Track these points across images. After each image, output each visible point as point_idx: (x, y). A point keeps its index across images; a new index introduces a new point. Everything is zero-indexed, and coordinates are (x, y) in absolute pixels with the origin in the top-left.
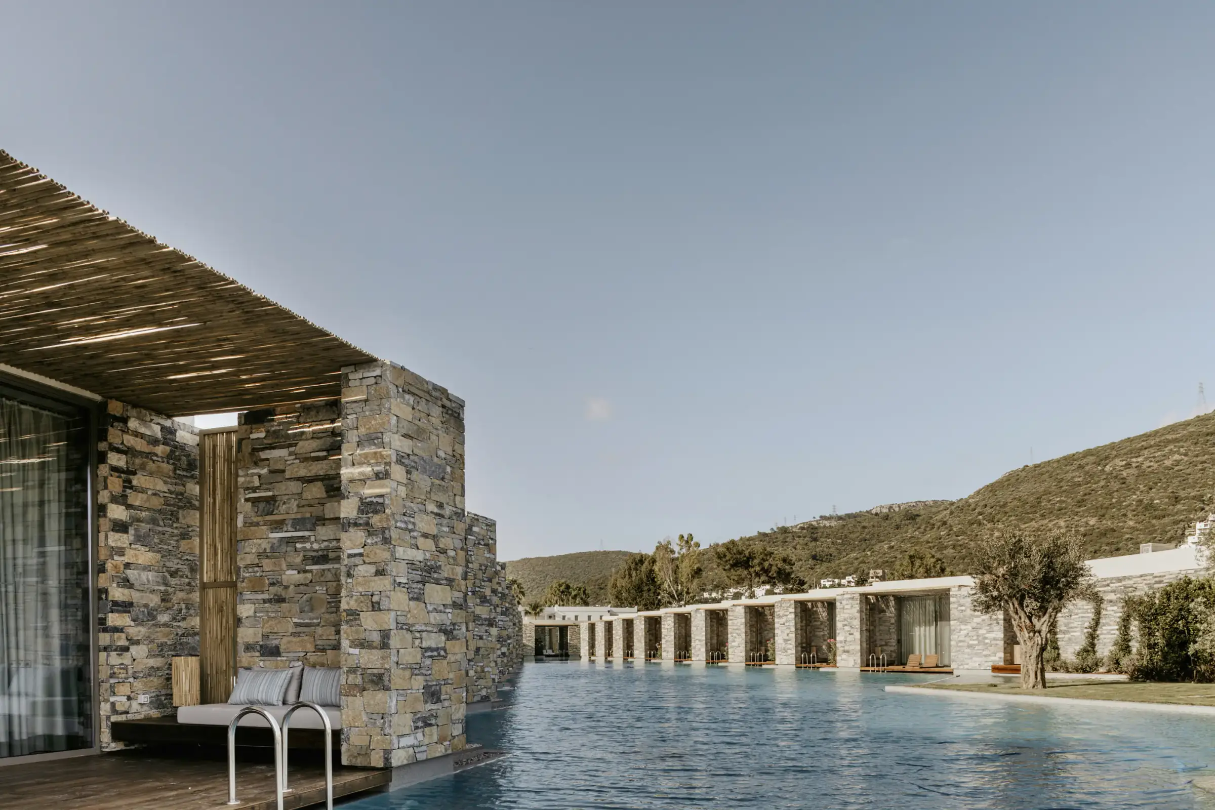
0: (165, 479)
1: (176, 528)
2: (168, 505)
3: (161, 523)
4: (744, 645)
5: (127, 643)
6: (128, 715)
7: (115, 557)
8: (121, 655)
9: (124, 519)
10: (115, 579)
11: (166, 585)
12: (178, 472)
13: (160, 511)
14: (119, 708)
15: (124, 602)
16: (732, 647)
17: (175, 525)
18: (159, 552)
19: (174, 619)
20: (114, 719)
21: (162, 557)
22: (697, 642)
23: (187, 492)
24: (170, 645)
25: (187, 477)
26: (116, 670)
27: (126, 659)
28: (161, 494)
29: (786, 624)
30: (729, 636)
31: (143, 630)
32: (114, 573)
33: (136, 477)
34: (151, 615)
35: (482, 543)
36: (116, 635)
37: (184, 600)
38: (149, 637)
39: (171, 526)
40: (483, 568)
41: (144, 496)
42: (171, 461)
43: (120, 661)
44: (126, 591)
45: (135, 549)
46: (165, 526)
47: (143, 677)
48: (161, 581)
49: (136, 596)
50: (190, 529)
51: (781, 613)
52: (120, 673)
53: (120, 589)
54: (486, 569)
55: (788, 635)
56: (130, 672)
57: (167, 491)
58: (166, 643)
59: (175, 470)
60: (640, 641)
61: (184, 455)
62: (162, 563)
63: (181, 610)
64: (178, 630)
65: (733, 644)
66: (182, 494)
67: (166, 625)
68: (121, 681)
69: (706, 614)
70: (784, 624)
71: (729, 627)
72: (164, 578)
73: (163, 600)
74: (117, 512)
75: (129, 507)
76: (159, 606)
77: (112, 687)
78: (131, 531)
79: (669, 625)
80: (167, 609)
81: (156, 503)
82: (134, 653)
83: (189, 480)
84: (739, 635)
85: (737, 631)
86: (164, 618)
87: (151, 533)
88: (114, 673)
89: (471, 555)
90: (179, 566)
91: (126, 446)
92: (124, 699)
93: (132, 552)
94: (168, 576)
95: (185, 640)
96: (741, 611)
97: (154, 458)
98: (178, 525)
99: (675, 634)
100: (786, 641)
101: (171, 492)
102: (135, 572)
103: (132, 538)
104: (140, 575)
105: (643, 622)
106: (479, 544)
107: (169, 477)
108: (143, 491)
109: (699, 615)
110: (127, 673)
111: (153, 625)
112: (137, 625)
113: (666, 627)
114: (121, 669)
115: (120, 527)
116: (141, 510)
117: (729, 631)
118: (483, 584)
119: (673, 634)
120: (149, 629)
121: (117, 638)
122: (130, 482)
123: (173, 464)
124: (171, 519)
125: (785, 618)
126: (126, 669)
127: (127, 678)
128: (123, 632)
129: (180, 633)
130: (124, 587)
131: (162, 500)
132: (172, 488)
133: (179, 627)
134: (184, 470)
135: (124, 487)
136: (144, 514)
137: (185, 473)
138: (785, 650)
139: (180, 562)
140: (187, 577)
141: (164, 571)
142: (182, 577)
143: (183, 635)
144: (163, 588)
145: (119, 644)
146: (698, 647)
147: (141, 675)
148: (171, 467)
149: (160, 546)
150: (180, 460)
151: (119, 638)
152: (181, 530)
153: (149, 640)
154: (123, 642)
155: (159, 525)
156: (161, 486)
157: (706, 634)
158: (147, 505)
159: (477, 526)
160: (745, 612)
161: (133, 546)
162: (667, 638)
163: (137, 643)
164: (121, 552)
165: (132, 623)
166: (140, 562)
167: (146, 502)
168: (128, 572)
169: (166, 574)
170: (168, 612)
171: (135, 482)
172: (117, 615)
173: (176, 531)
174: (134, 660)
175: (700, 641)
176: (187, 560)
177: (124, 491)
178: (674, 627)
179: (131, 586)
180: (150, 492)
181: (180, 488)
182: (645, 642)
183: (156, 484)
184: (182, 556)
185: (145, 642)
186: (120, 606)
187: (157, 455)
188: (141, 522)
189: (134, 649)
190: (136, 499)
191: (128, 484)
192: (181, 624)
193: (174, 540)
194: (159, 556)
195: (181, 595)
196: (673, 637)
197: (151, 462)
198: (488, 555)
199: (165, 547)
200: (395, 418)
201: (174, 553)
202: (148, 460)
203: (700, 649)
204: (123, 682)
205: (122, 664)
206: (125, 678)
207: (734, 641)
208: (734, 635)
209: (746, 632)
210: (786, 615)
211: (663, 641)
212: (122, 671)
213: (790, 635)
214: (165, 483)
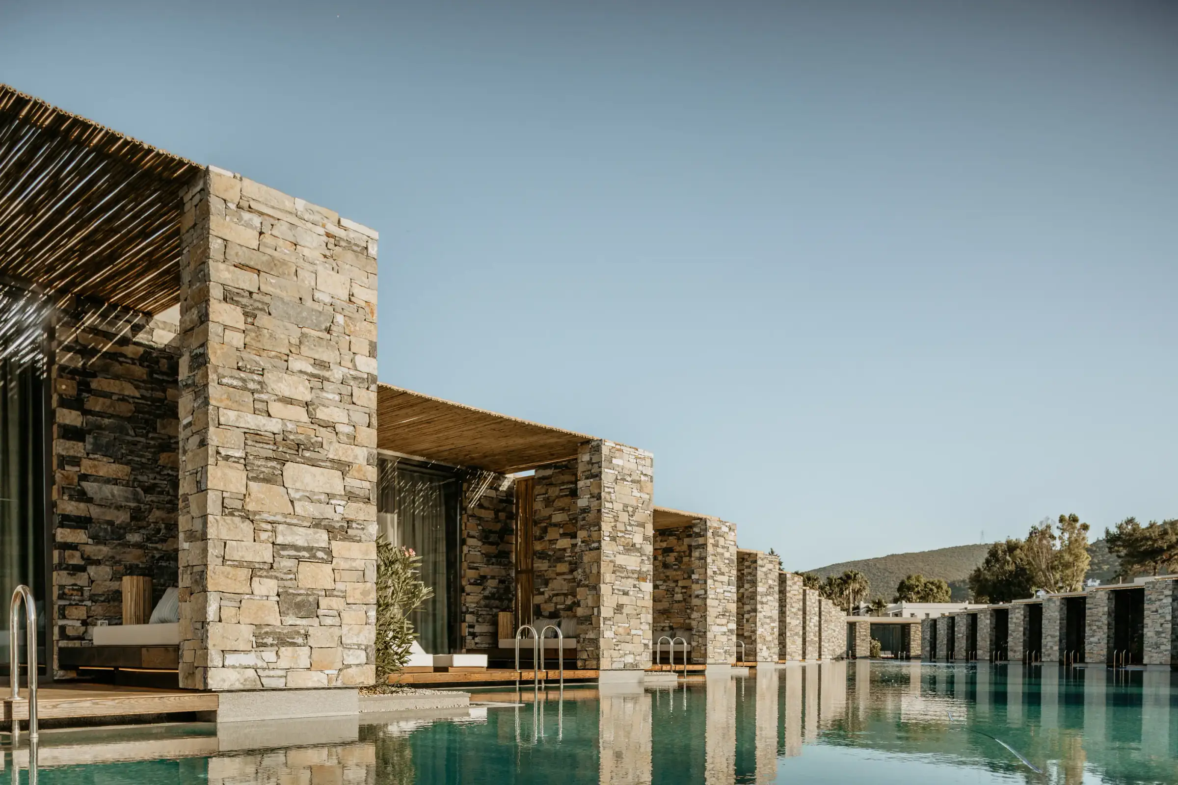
0: (136, 383)
1: (152, 439)
2: (139, 412)
3: (132, 432)
4: (1106, 641)
5: (83, 563)
6: (83, 642)
7: (67, 468)
8: (75, 575)
9: (79, 425)
10: (66, 491)
11: (139, 501)
12: (155, 376)
13: (129, 419)
14: (70, 632)
15: (80, 517)
16: (1091, 643)
17: (150, 435)
18: (128, 463)
19: (149, 539)
20: (63, 644)
21: (132, 470)
22: (1049, 638)
23: (169, 398)
24: (142, 568)
25: (168, 382)
26: (66, 591)
27: (82, 579)
28: (131, 400)
29: (1160, 611)
30: (1087, 629)
31: (105, 549)
32: (64, 484)
33: (96, 380)
34: (117, 533)
35: (629, 479)
36: (67, 553)
37: (163, 520)
38: (113, 557)
39: (146, 436)
40: (630, 509)
41: (108, 401)
42: (146, 364)
43: (72, 581)
44: (82, 505)
45: (94, 459)
46: (136, 436)
47: (103, 602)
48: (131, 496)
49: (95, 511)
50: (172, 441)
51: (1153, 597)
52: (72, 595)
53: (73, 503)
54: (634, 512)
55: (1162, 625)
56: (86, 594)
57: (139, 396)
58: (137, 565)
59: (150, 374)
60: (983, 639)
61: (164, 358)
62: (133, 477)
63: (159, 530)
64: (155, 552)
65: (1092, 639)
66: (162, 401)
67: (137, 545)
68: (74, 603)
69: (1062, 603)
70: (1157, 611)
71: (1087, 618)
72: (135, 494)
73: (133, 518)
74: (70, 417)
75: (85, 412)
76: (128, 524)
77: (62, 609)
78: (89, 439)
79: (1017, 618)
80: (140, 528)
81: (125, 409)
82: (92, 574)
83: (170, 385)
84: (1099, 627)
85: (1097, 623)
86: (134, 538)
87: (117, 443)
88: (64, 593)
89: (610, 493)
90: (157, 481)
91: (80, 344)
92: (78, 624)
93: (90, 462)
94: (142, 492)
95: (164, 564)
96: (1102, 596)
97: (121, 359)
98: (156, 435)
99: (1025, 629)
100: (1158, 633)
101: (143, 397)
102: (95, 485)
103: (89, 447)
104: (100, 488)
105: (989, 616)
106: (624, 480)
107: (144, 381)
108: (107, 395)
109: (1052, 605)
110: (82, 595)
111: (119, 544)
112: (98, 543)
113: (1014, 620)
114: (73, 590)
115: (72, 434)
116: (102, 417)
117: (1087, 622)
118: (629, 528)
119: (1022, 629)
120: (115, 548)
121: (69, 556)
122: (88, 385)
123: (148, 367)
124: (145, 428)
125: (1158, 603)
126: (81, 589)
127: (82, 601)
128: (77, 550)
129: (157, 556)
130: (79, 500)
131: (132, 407)
132: (148, 394)
133: (156, 549)
134: (163, 373)
135: (79, 390)
136: (106, 421)
137: (165, 378)
138: (1157, 645)
139: (158, 477)
140: (168, 494)
141: (136, 485)
142: (161, 493)
143: (161, 558)
144: (133, 505)
145: (71, 562)
146: (1050, 644)
147: (102, 599)
148: (145, 370)
149: (130, 458)
150: (157, 362)
151: (73, 556)
152: (160, 441)
153: (113, 561)
154: (75, 559)
155: (128, 434)
156: (130, 390)
157: (1061, 629)
158: (110, 411)
159: (621, 458)
160: (1109, 599)
161: (91, 456)
162: (1014, 634)
163: (98, 563)
164: (75, 461)
165: (90, 541)
166: (101, 474)
167: (109, 407)
168: (84, 484)
169: (139, 489)
170: (142, 531)
171: (94, 385)
172: (69, 530)
173: (152, 442)
174: (92, 582)
175: (1053, 636)
176: (168, 474)
177: (79, 394)
178: (1024, 620)
179: (90, 500)
180: (115, 397)
181: (159, 394)
182: (991, 641)
183: (123, 389)
184: (161, 470)
185: (107, 563)
186: (72, 521)
187: (125, 356)
188: (104, 429)
189: (92, 570)
190: (96, 404)
191: (84, 387)
192: (159, 546)
193: (149, 452)
194: (127, 469)
195: (157, 513)
196: (1022, 634)
197: (117, 364)
198: (638, 495)
199: (136, 459)
200: (220, 241)
201: (149, 466)
202: (114, 362)
203: (1051, 648)
204: (77, 604)
205: (75, 585)
206: (80, 601)
207: (1093, 636)
208: (1095, 628)
209: (1109, 624)
210: (1161, 600)
211: (1010, 639)
212: (75, 593)
213: (1165, 625)
214: (137, 387)
